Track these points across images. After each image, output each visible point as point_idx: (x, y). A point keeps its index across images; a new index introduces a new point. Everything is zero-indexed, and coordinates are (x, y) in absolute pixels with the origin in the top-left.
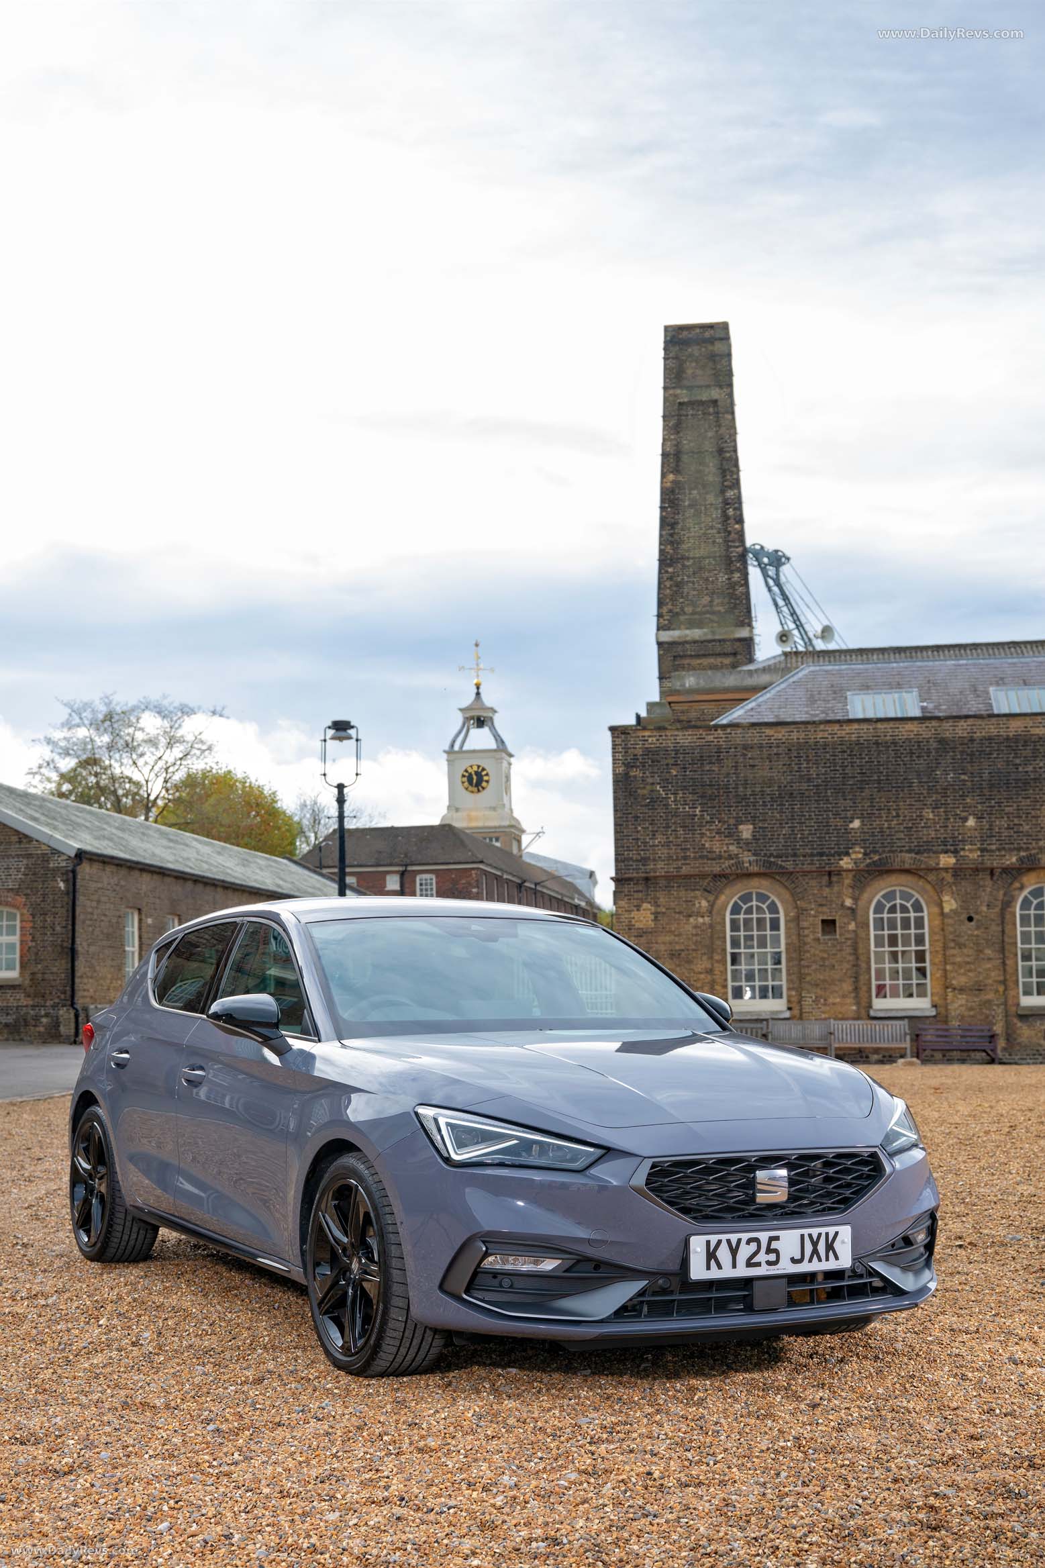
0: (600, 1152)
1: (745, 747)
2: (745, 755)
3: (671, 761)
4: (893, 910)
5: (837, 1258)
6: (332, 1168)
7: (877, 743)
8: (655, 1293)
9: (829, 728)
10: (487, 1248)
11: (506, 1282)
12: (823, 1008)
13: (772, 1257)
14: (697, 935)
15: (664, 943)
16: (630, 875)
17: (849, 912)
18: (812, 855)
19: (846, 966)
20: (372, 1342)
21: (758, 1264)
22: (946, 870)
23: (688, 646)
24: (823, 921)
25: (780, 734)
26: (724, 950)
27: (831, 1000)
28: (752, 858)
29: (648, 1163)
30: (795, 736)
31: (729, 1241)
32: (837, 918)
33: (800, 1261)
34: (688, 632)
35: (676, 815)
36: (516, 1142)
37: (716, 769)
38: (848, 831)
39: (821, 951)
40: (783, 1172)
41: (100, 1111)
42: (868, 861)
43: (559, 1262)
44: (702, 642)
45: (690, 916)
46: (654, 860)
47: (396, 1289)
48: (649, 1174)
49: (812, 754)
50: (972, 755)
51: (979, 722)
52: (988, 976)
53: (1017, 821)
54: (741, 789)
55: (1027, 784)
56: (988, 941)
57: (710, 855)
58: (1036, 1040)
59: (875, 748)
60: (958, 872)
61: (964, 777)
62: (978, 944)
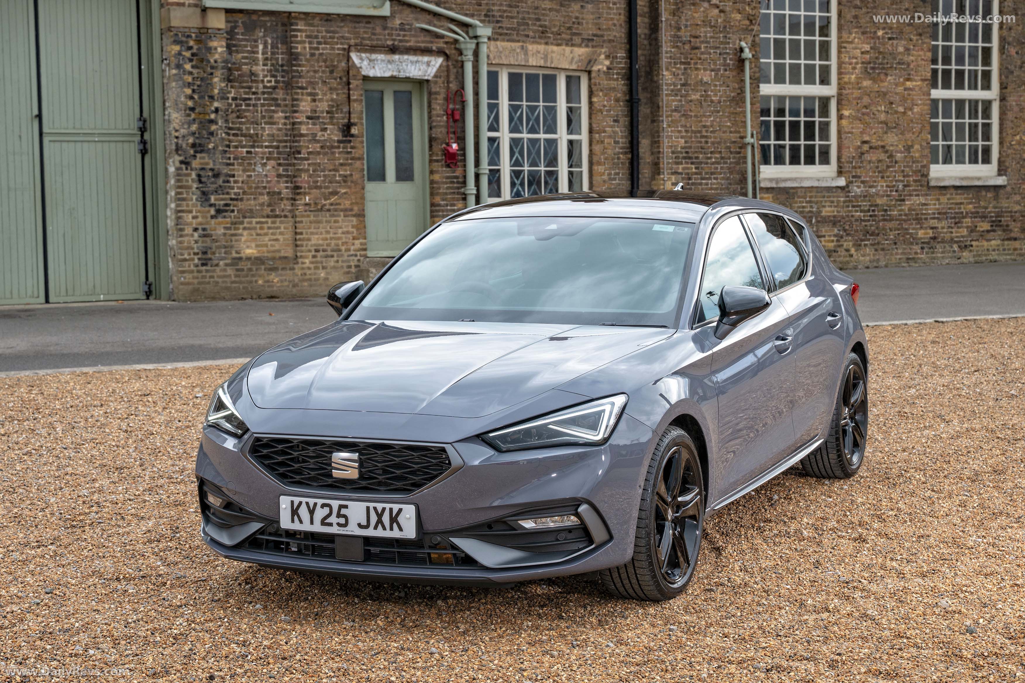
5: (401, 529)
8: (270, 534)
11: (211, 511)
13: (342, 521)
21: (331, 525)
29: (253, 437)
31: (307, 503)
33: (367, 527)
36: (230, 412)
40: (355, 456)
43: (221, 501)
48: (255, 446)
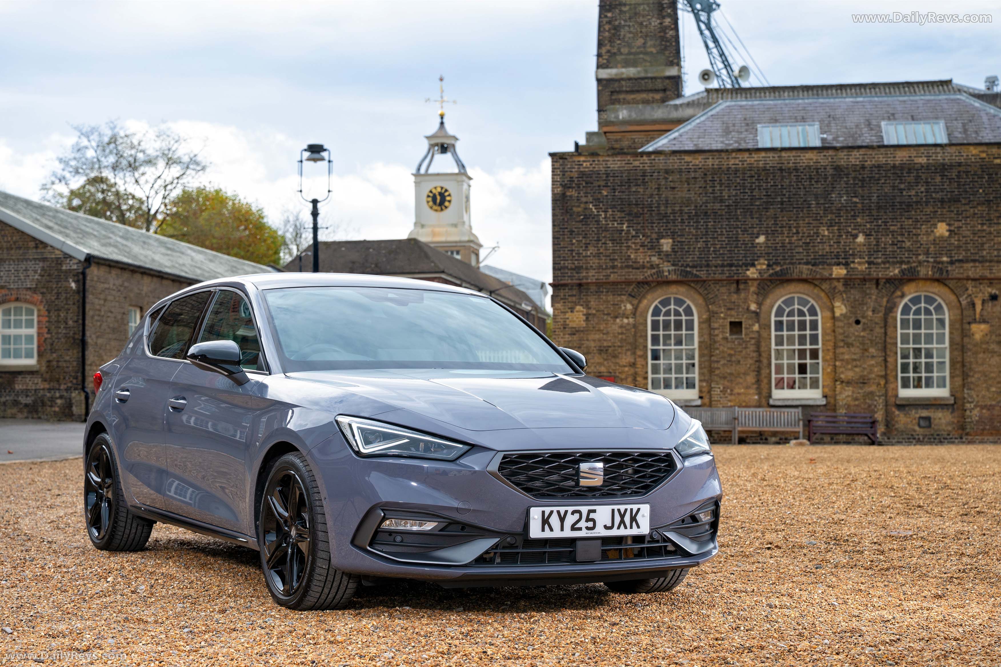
0: (467, 448)
1: (667, 172)
2: (666, 178)
3: (602, 183)
4: (791, 314)
5: (638, 527)
6: (277, 463)
7: (781, 170)
8: (504, 548)
9: (740, 156)
10: (385, 514)
11: (398, 539)
12: (730, 397)
13: (590, 524)
14: (622, 333)
15: (594, 340)
16: (565, 282)
17: (754, 315)
18: (723, 266)
19: (750, 361)
20: (304, 584)
21: (580, 529)
22: (838, 280)
23: (623, 83)
24: (731, 323)
25: (698, 160)
26: (646, 347)
27: (736, 391)
28: (671, 268)
29: (501, 455)
30: (710, 162)
31: (558, 512)
32: (743, 320)
33: (611, 528)
34: (624, 70)
35: (606, 230)
36: (407, 440)
37: (641, 190)
38: (754, 246)
39: (728, 348)
40: (600, 465)
41: (107, 437)
42: (771, 271)
43: (436, 524)
44: (636, 79)
45: (616, 317)
46: (587, 269)
47: (321, 545)
48: (501, 463)
49: (724, 177)
50: (863, 180)
51: (870, 152)
52: (871, 372)
53: (899, 238)
54: (662, 208)
55: (909, 206)
56: (871, 341)
57: (635, 265)
58: (910, 426)
59: (778, 173)
60: (848, 282)
61: (855, 199)
62: (863, 344)
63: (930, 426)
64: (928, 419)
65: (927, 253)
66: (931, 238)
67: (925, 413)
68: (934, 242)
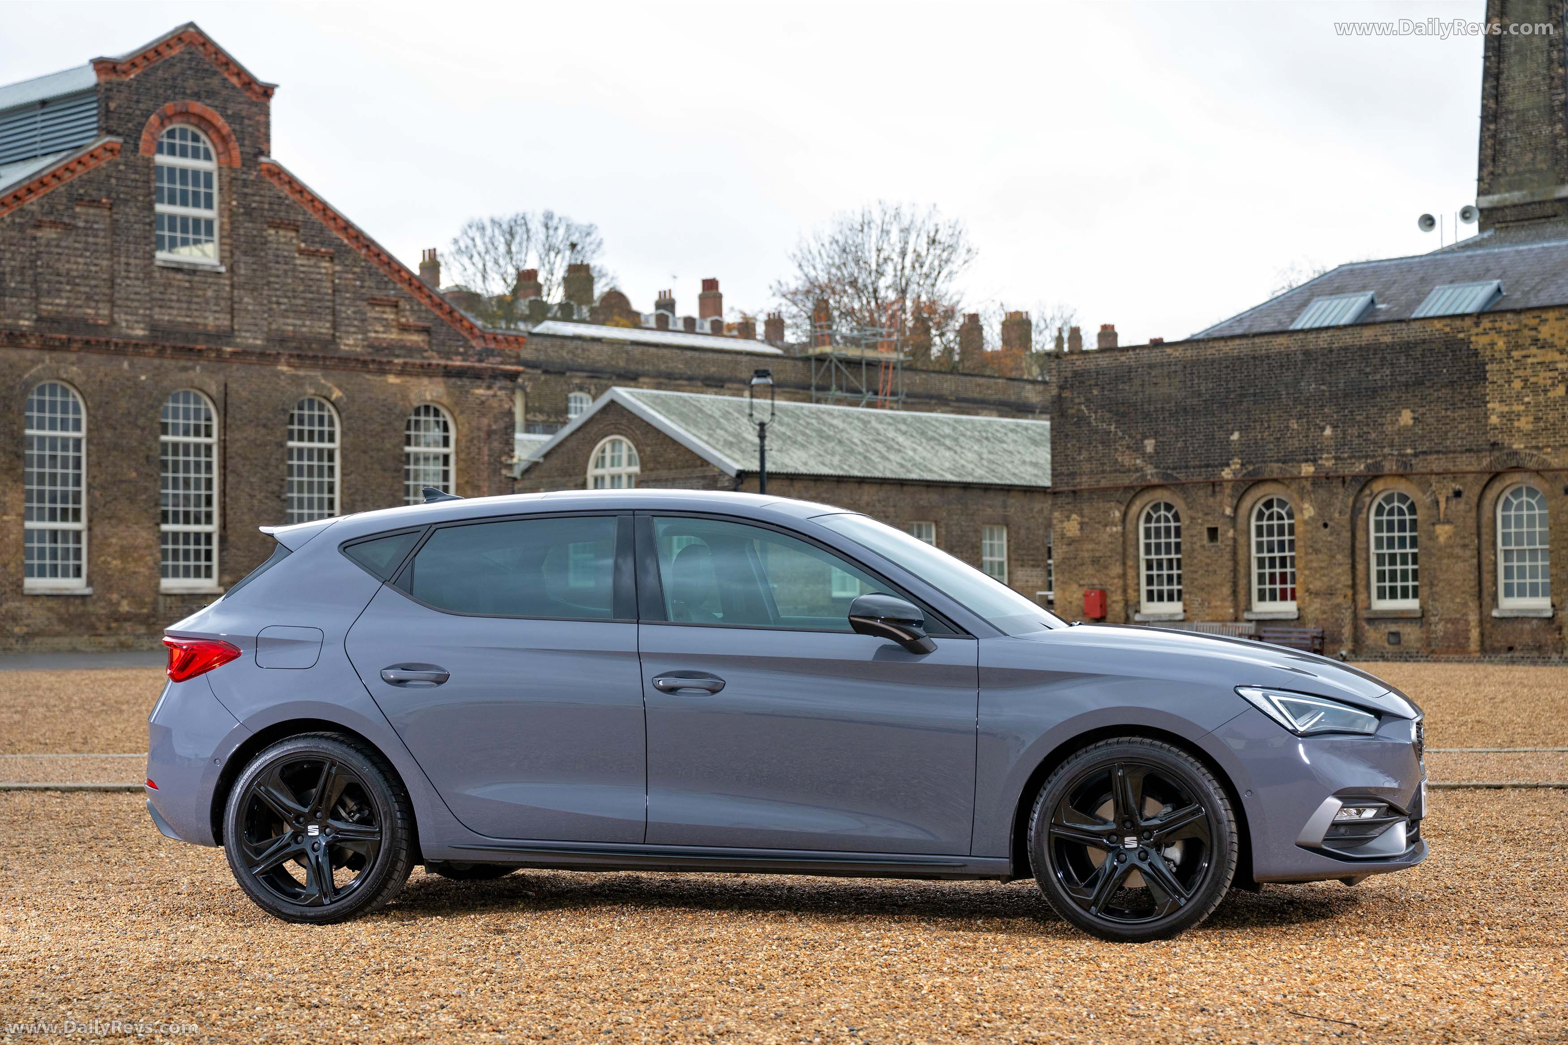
1: (1151, 366)
3: (1093, 382)
4: (1271, 517)
7: (1254, 358)
9: (1216, 344)
12: (1207, 611)
14: (1112, 543)
15: (1087, 551)
16: (1061, 489)
17: (1228, 520)
18: (1200, 467)
19: (1226, 571)
22: (1306, 478)
23: (1508, 211)
24: (1208, 529)
25: (1179, 353)
26: (1137, 557)
27: (1213, 603)
28: (1155, 471)
30: (1189, 353)
32: (1219, 526)
34: (1508, 195)
35: (1097, 432)
37: (1127, 388)
38: (1229, 443)
39: (1206, 557)
42: (1244, 471)
44: (1522, 205)
45: (1106, 526)
46: (1080, 474)
49: (1202, 369)
50: (1330, 366)
51: (1338, 333)
52: (1338, 582)
53: (1365, 429)
54: (1146, 406)
55: (1374, 392)
56: (1338, 546)
57: (1122, 469)
58: (1380, 643)
59: (1252, 362)
60: (1315, 481)
61: (1323, 387)
62: (1330, 550)
63: (1399, 643)
64: (1396, 634)
65: (1392, 446)
66: (1396, 427)
67: (1394, 628)
68: (1399, 433)
